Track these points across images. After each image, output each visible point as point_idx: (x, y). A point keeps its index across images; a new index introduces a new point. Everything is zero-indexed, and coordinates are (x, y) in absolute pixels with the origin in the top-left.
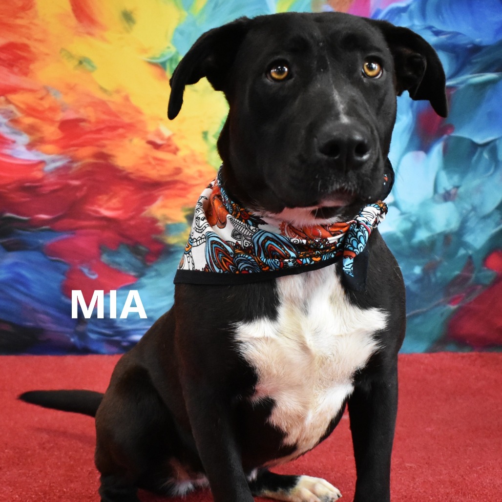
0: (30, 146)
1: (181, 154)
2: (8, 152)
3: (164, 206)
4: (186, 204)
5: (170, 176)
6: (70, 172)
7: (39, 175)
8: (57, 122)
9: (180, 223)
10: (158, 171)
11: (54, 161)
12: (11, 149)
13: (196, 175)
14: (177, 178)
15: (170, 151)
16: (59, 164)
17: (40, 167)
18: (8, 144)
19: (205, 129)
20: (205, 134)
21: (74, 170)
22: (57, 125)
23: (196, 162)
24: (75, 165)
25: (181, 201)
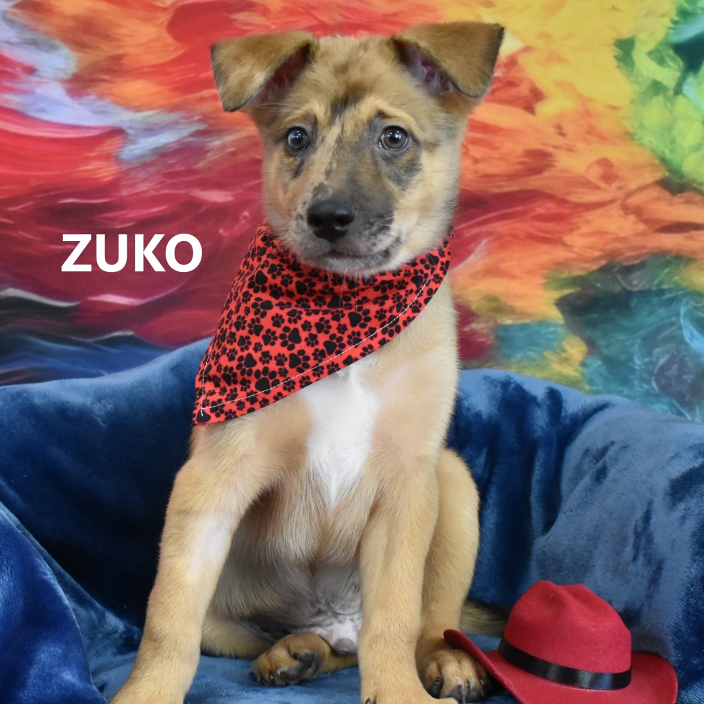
0: (79, 84)
1: (546, 109)
2: (13, 100)
3: (492, 272)
4: (560, 265)
5: (512, 177)
6: (201, 165)
7: (104, 172)
8: (164, 9)
9: (544, 323)
10: (476, 161)
11: (150, 130)
12: (23, 92)
13: (594, 174)
14: (534, 182)
15: (511, 102)
16: (166, 139)
17: (108, 146)
18: (13, 77)
19: (625, 34)
20: (625, 48)
21: (211, 157)
22: (165, 18)
23: (593, 133)
24: (216, 143)
25: (547, 255)
